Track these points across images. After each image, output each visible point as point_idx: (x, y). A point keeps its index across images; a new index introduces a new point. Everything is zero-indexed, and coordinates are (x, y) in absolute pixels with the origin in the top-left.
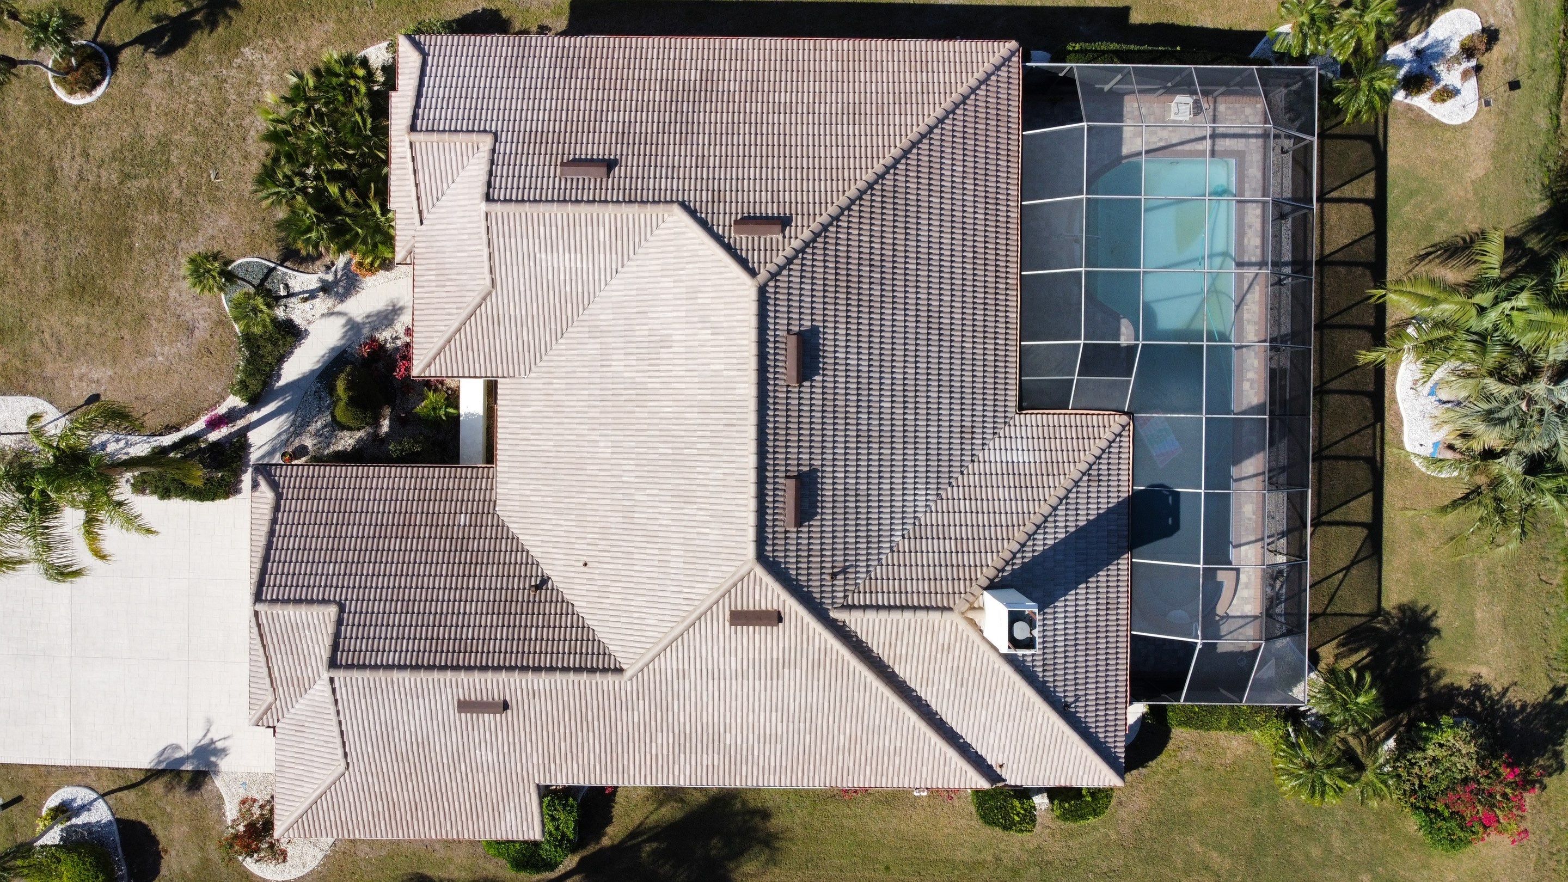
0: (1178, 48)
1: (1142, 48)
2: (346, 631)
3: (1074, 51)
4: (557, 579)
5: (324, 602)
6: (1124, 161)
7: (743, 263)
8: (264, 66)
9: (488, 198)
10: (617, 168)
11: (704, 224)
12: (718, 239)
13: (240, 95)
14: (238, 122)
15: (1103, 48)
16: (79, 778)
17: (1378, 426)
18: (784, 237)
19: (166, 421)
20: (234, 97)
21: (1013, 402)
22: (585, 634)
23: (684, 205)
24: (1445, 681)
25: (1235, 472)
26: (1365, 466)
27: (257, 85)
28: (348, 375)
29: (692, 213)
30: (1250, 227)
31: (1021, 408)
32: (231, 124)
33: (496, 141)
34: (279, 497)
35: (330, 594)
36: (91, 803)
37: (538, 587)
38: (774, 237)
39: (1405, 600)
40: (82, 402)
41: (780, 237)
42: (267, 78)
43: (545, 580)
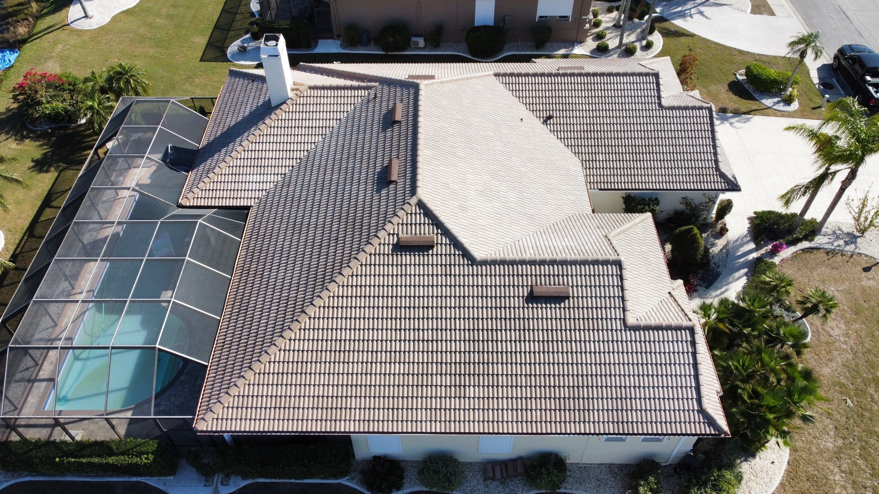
0: (57, 459)
1: (88, 460)
2: (654, 93)
3: (147, 453)
4: (538, 123)
5: (672, 108)
9: (618, 264)
10: (526, 295)
11: (456, 244)
12: (446, 232)
15: (122, 458)
16: (785, 114)
17: (17, 252)
18: (398, 235)
19: (812, 256)
21: (252, 213)
22: (518, 93)
23: (472, 261)
26: (35, 233)
29: (466, 254)
31: (248, 208)
33: (624, 320)
34: (717, 169)
35: (669, 113)
38: (405, 235)
40: (873, 268)
41: (401, 235)
43: (545, 122)
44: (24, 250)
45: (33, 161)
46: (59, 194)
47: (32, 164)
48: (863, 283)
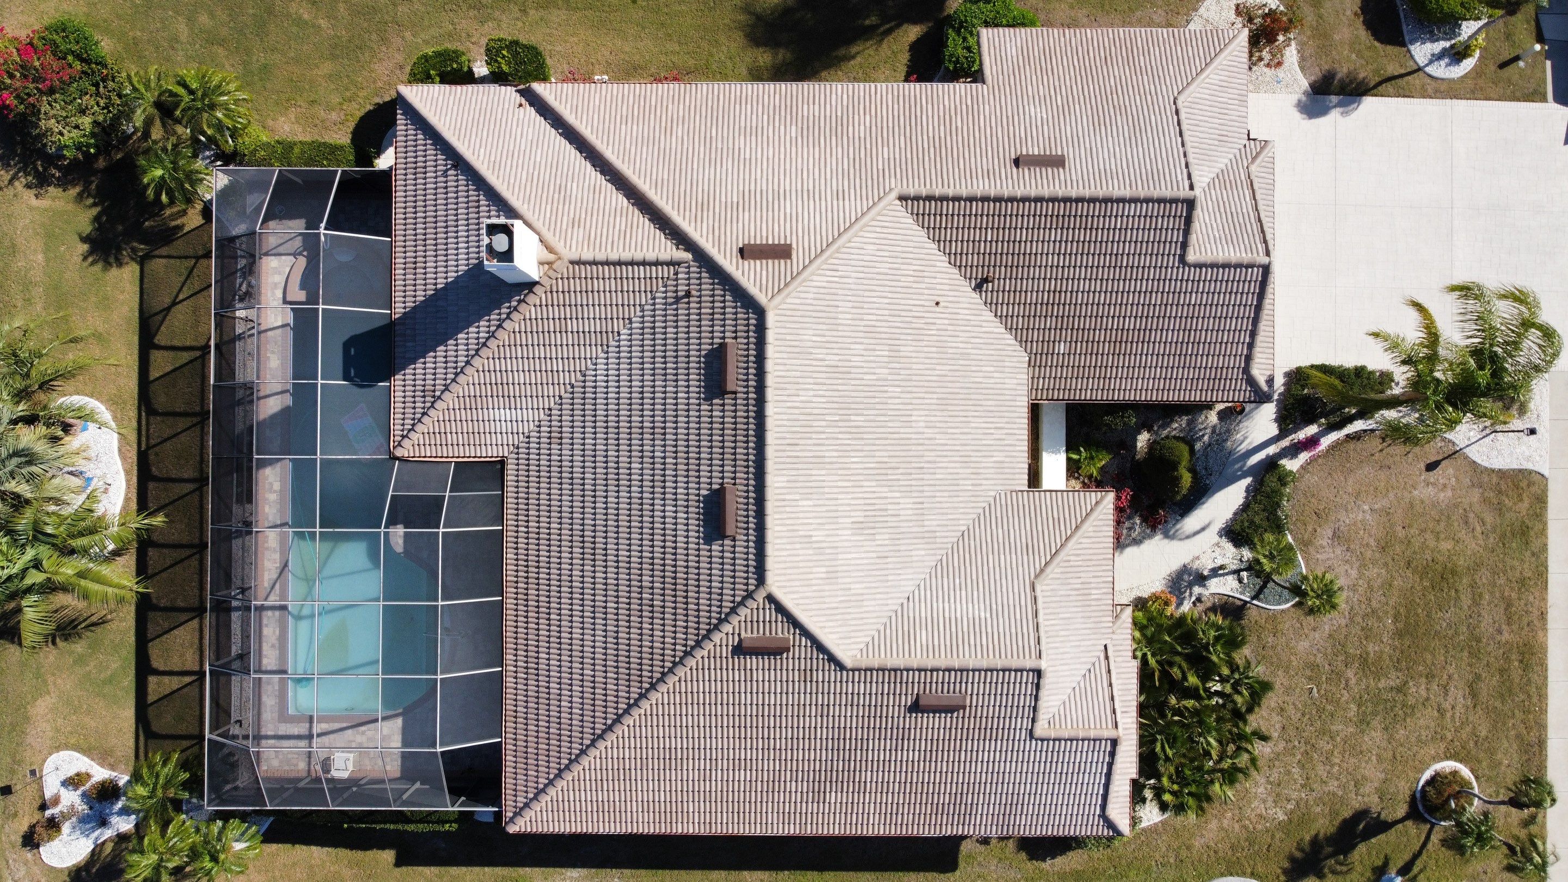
0: (346, 826)
1: (382, 826)
2: (1178, 236)
3: (451, 822)
4: (966, 289)
5: (1200, 266)
6: (401, 711)
7: (780, 609)
8: (1264, 801)
9: (1039, 673)
10: (909, 704)
11: (820, 647)
12: (806, 633)
13: (1289, 773)
14: (1290, 746)
15: (421, 826)
16: (1443, 87)
17: (143, 447)
18: (739, 635)
19: (1359, 445)
20: (1294, 770)
21: (510, 468)
22: (937, 234)
23: (841, 666)
24: (74, 191)
25: (288, 400)
26: (156, 406)
27: (1271, 783)
28: (1178, 492)
29: (832, 659)
30: (273, 646)
31: (502, 463)
32: (1296, 743)
33: (1031, 731)
34: (1246, 370)
35: (1194, 274)
36: (1431, 62)
37: (985, 280)
38: (749, 635)
39: (114, 271)
40: (1444, 463)
41: (743, 635)
42: (1261, 789)
43: (978, 287)
44: (152, 442)
45: (84, 240)
46: (159, 317)
47: (85, 247)
48: (1416, 492)
